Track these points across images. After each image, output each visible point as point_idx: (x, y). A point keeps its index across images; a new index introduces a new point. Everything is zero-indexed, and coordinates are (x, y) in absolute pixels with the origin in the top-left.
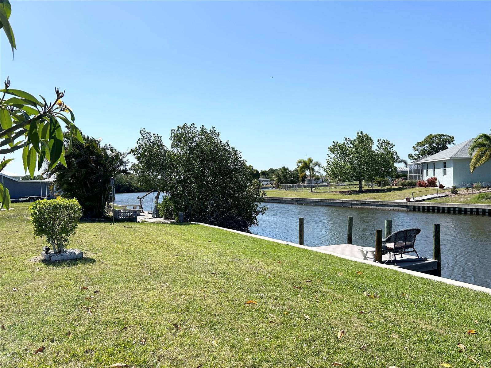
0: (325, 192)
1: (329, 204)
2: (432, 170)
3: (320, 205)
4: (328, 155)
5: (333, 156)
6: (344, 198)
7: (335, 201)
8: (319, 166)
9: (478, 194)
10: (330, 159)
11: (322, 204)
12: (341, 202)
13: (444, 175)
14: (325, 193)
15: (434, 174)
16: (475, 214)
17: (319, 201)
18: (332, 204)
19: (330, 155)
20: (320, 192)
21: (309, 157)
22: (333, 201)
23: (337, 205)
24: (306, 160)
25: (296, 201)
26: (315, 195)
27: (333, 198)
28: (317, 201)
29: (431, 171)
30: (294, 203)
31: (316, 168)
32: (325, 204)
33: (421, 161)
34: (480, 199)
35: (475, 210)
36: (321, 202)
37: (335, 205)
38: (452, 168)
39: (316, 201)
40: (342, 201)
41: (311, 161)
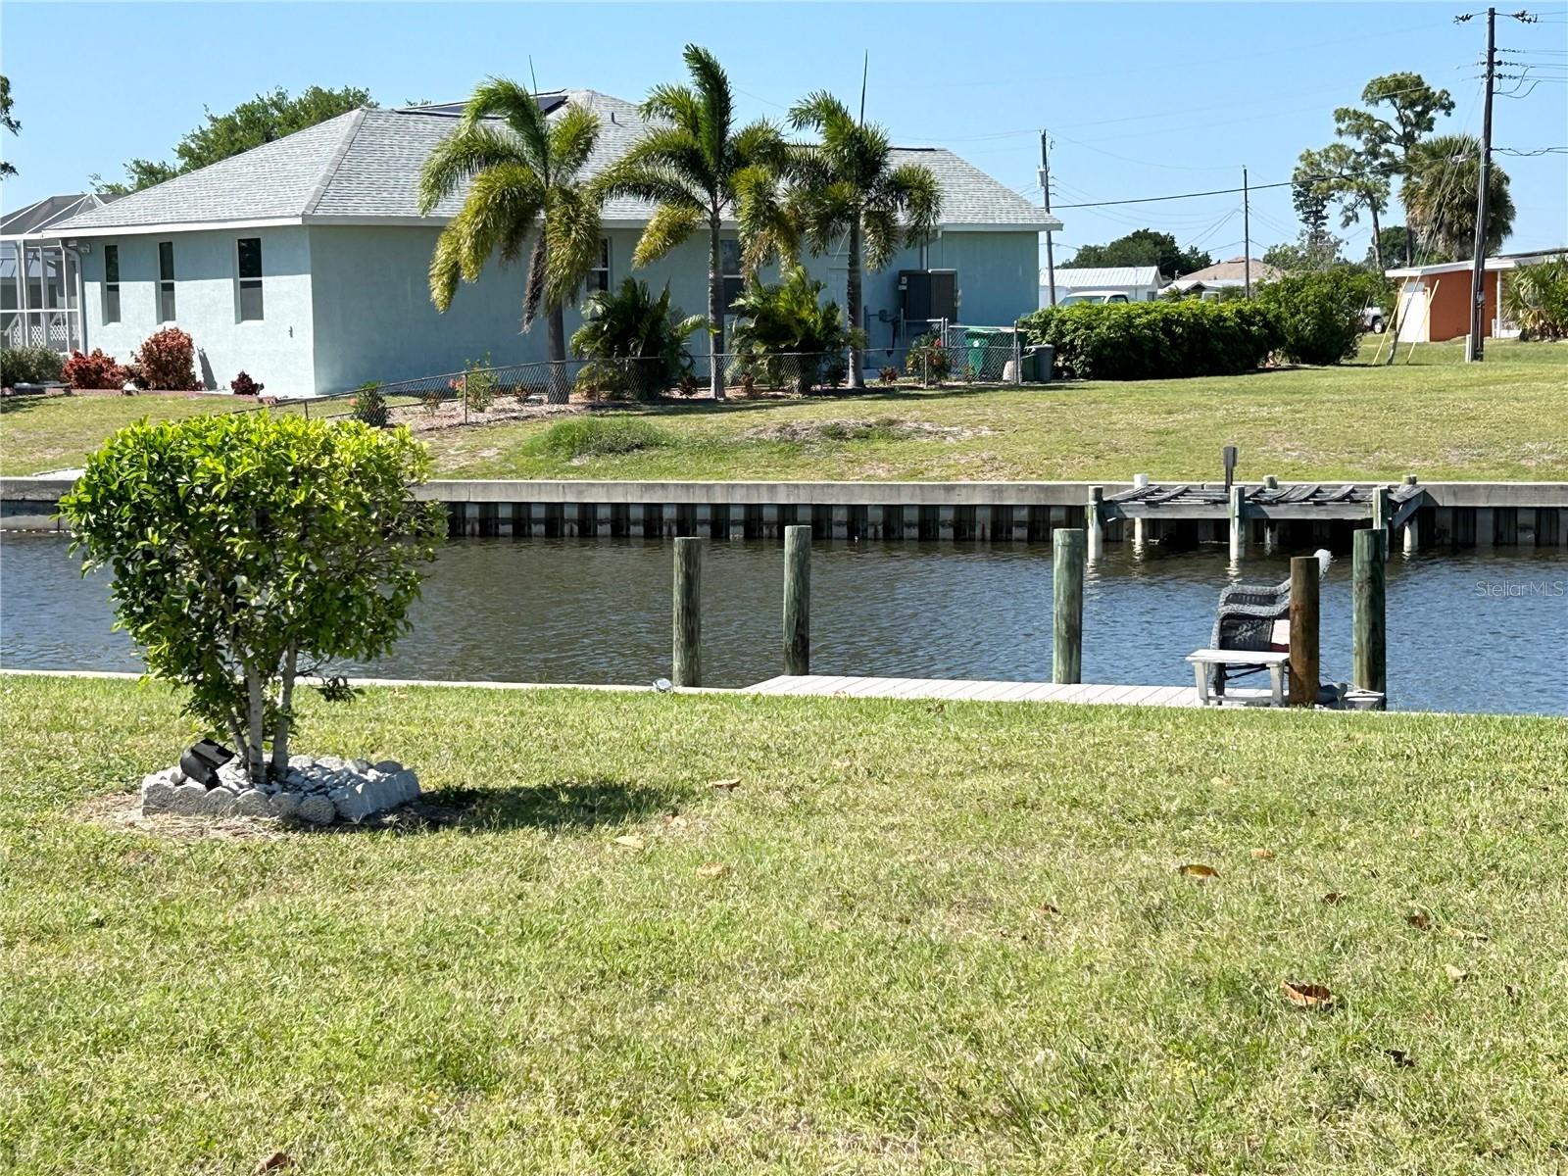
2: (153, 284)
9: (548, 426)
13: (243, 319)
15: (166, 310)
16: (572, 535)
29: (138, 295)
33: (63, 224)
34: (562, 452)
35: (572, 513)
38: (308, 277)
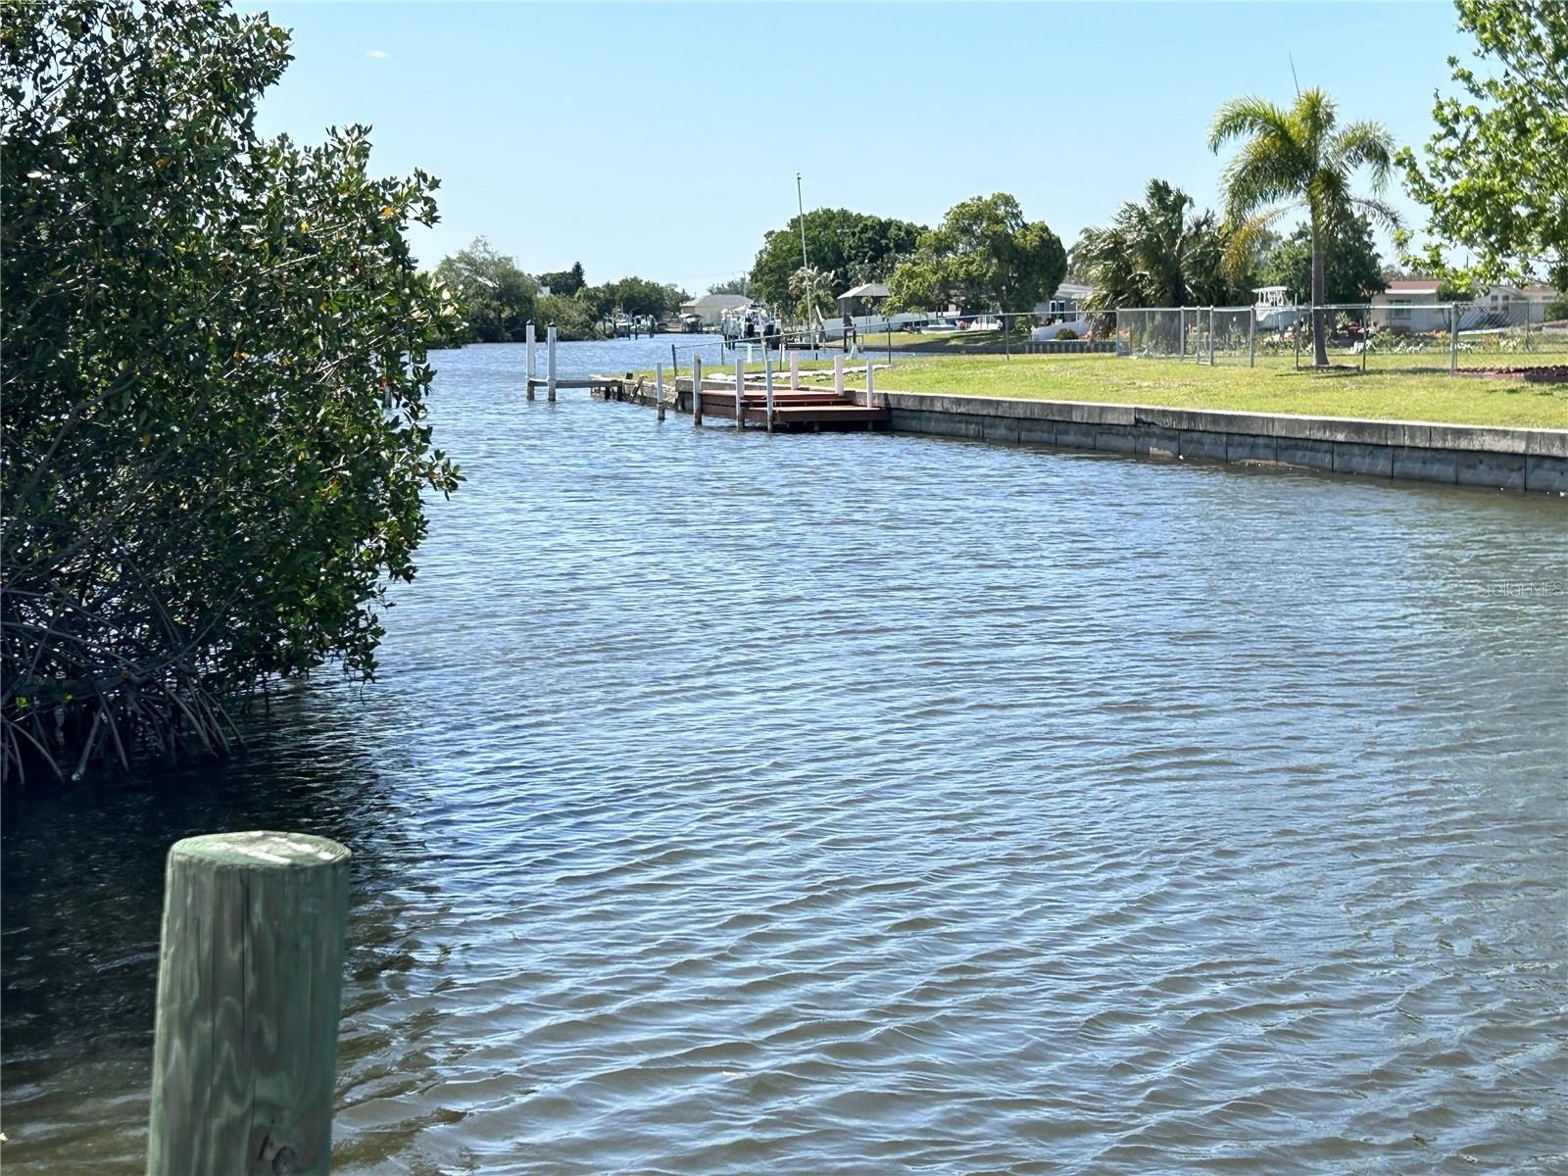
0: (1422, 371)
1: (1416, 468)
3: (1347, 475)
4: (1452, 62)
5: (1491, 68)
6: (1546, 420)
7: (1464, 444)
8: (1381, 157)
10: (1467, 100)
11: (1362, 463)
12: (1514, 455)
14: (1414, 380)
17: (1341, 437)
18: (1435, 470)
19: (1467, 64)
20: (1381, 372)
21: (1308, 88)
22: (1449, 444)
23: (1483, 473)
24: (1287, 106)
25: (1171, 435)
26: (1325, 388)
27: (1459, 415)
28: (1327, 435)
30: (1153, 450)
31: (1359, 181)
32: (1382, 465)
36: (1356, 450)
37: (1467, 475)
39: (1319, 435)
40: (1520, 447)
41: (1317, 117)
